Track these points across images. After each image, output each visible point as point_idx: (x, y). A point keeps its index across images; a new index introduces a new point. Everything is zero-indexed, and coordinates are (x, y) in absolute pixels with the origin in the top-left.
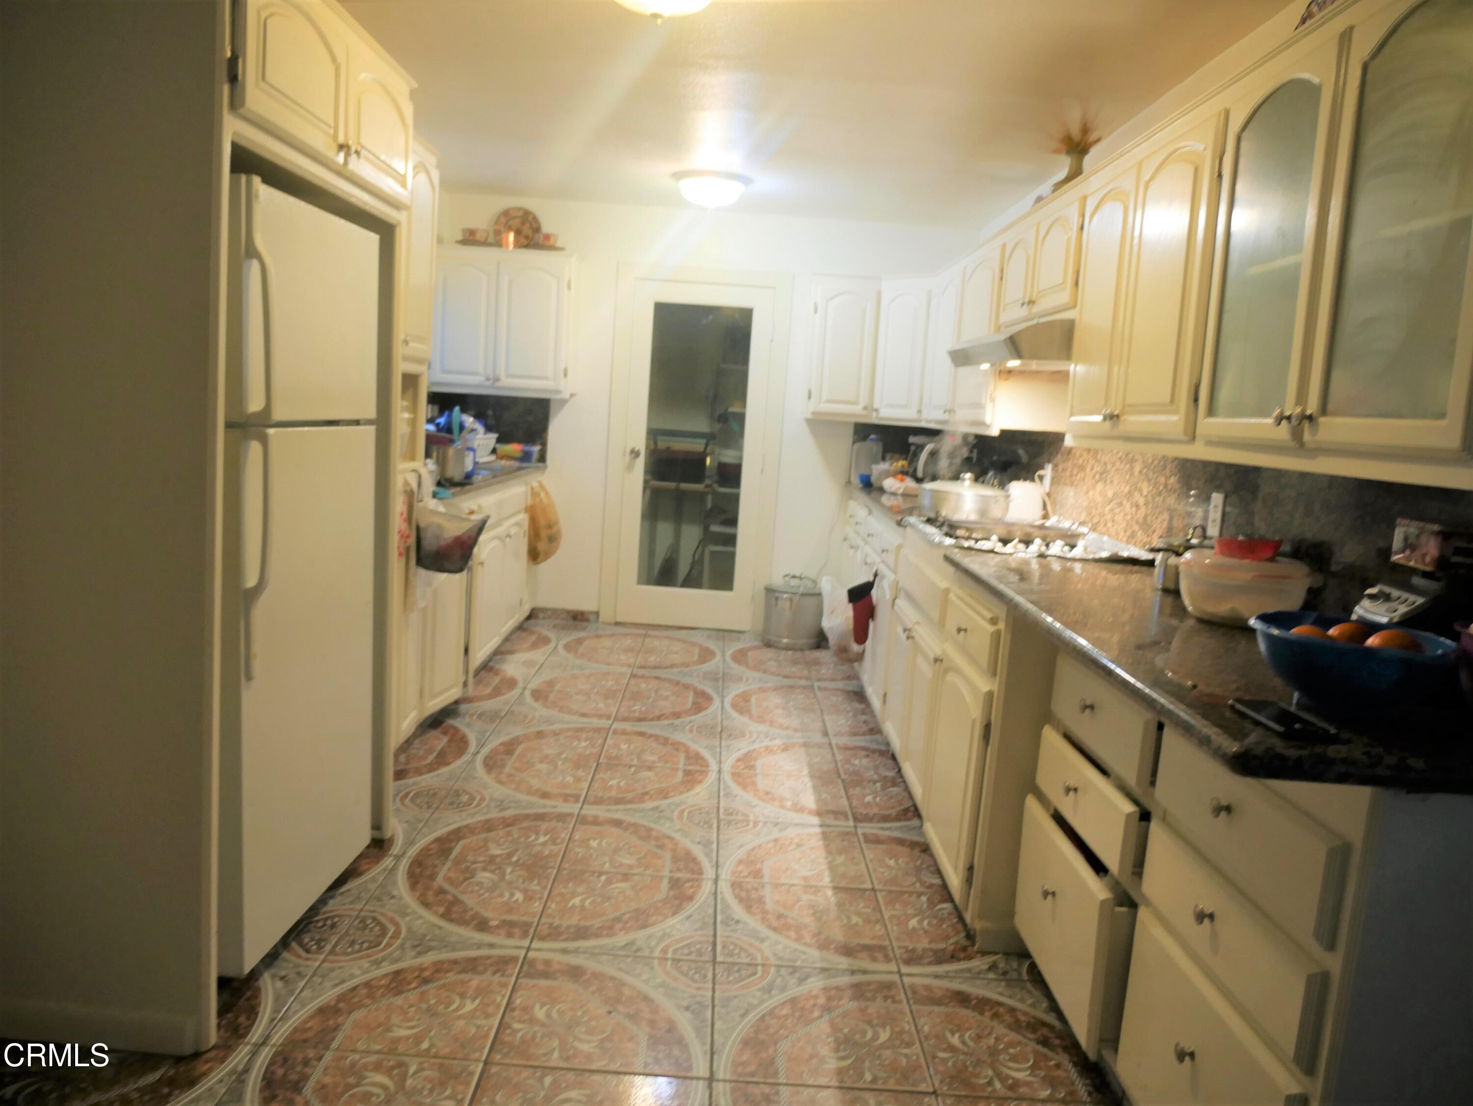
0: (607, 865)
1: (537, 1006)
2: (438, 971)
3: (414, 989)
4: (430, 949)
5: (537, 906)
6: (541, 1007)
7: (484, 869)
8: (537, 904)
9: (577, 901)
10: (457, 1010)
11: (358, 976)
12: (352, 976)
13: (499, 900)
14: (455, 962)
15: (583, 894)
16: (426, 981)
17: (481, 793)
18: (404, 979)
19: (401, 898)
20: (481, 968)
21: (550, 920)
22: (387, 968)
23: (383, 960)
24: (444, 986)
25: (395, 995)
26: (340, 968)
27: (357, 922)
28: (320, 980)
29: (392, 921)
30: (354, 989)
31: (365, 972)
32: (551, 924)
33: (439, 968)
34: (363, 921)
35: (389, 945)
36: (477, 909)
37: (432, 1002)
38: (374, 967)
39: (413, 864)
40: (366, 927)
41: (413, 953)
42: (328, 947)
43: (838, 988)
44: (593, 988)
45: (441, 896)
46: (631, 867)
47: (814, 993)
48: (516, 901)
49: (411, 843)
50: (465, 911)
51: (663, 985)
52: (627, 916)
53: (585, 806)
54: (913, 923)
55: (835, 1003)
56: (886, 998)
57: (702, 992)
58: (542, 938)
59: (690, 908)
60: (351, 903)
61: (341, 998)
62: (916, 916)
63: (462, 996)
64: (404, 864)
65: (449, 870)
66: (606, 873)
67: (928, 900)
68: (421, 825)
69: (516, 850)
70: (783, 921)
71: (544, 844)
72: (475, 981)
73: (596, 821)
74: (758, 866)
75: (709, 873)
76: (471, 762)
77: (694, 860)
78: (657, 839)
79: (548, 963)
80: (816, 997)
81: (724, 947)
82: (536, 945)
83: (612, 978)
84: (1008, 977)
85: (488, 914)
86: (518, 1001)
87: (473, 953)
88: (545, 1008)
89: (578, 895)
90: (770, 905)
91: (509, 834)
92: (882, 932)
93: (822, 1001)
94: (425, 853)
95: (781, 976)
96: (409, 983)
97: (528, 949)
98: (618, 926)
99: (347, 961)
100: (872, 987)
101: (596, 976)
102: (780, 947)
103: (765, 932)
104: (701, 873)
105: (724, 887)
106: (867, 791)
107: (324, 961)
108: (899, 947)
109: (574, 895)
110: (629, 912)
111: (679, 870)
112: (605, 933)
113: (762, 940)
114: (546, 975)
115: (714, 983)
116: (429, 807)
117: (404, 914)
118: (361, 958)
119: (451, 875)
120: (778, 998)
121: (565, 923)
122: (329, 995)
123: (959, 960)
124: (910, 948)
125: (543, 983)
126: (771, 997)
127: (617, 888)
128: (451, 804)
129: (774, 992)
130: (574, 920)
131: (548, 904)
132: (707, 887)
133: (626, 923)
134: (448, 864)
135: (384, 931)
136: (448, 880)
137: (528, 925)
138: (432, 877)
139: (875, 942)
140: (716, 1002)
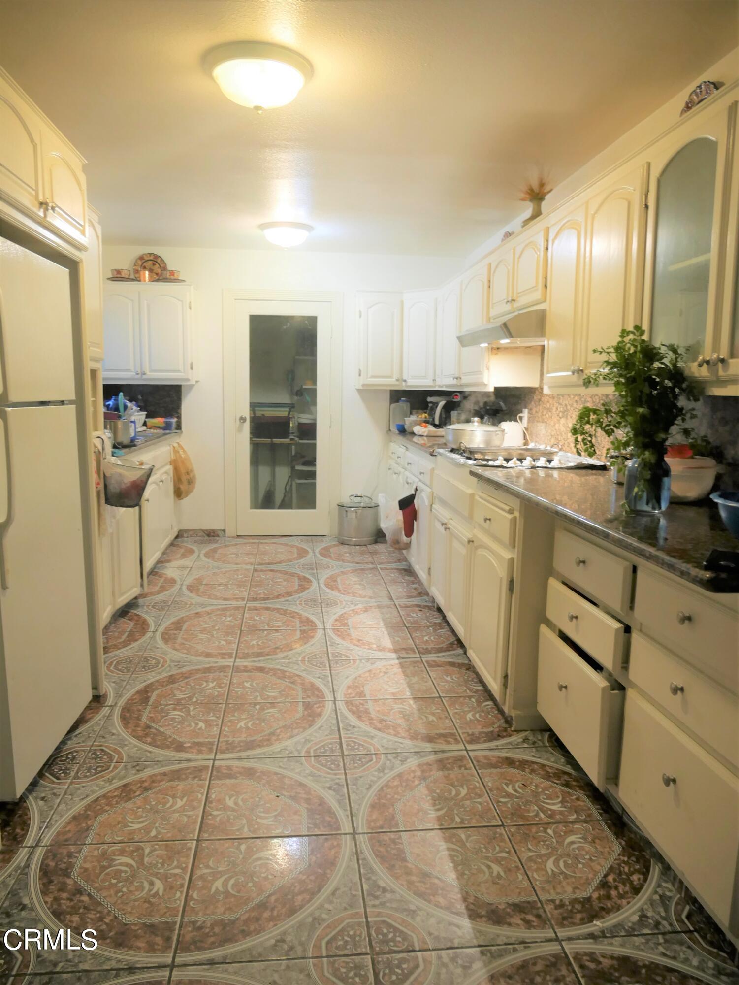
0: (259, 698)
1: (227, 798)
2: (153, 782)
3: (139, 795)
4: (146, 767)
5: (215, 730)
6: (230, 798)
7: (175, 709)
8: (215, 729)
9: (242, 724)
10: (171, 806)
11: (97, 791)
12: (93, 792)
13: (188, 729)
14: (165, 774)
15: (246, 719)
16: (146, 789)
17: (163, 658)
18: (131, 790)
19: (119, 735)
20: (184, 776)
21: (226, 739)
22: (118, 783)
23: (113, 778)
24: (159, 791)
25: (126, 801)
26: (83, 787)
27: (90, 754)
28: (70, 797)
29: (115, 750)
30: (96, 800)
31: (101, 788)
32: (227, 742)
33: (153, 779)
34: (95, 753)
35: (115, 768)
36: (173, 736)
37: (153, 803)
38: (107, 784)
39: (123, 711)
40: (97, 757)
41: (134, 772)
42: (73, 774)
43: (428, 764)
44: (264, 781)
45: (147, 731)
46: (275, 698)
47: (413, 769)
48: (199, 729)
49: (119, 696)
50: (166, 739)
51: (311, 775)
52: (278, 731)
53: (237, 660)
54: (469, 716)
55: (427, 774)
56: (460, 767)
57: (338, 776)
58: (223, 752)
59: (320, 722)
60: (83, 742)
61: (88, 807)
62: (469, 712)
63: (174, 797)
64: (117, 711)
65: (150, 712)
66: (259, 704)
67: (476, 700)
68: (125, 683)
69: (194, 694)
70: (384, 723)
71: (214, 688)
72: (181, 786)
73: (246, 670)
74: (361, 689)
75: (329, 696)
76: (153, 638)
77: (318, 689)
78: (289, 677)
79: (229, 768)
80: (414, 771)
81: (347, 745)
82: (219, 756)
83: (276, 774)
84: (536, 745)
85: (182, 740)
86: (213, 796)
87: (177, 767)
88: (233, 798)
89: (243, 719)
90: (373, 714)
91: (187, 684)
92: (451, 724)
93: (419, 773)
94: (130, 702)
95: (389, 760)
96: (135, 792)
97: (214, 760)
98: (274, 738)
99: (88, 782)
100: (450, 761)
101: (263, 773)
102: (385, 741)
103: (374, 732)
104: (324, 698)
105: (341, 705)
106: (425, 634)
107: (71, 783)
108: (463, 733)
109: (240, 720)
110: (280, 728)
111: (308, 697)
112: (265, 744)
113: (372, 737)
114: (230, 776)
115: (345, 770)
116: (128, 671)
117: (123, 745)
118: (97, 778)
119: (152, 715)
120: (389, 775)
121: (236, 740)
122: (78, 807)
123: (503, 737)
124: (470, 733)
125: (228, 781)
126: (385, 774)
127: (268, 713)
128: (144, 667)
129: (386, 771)
130: (243, 737)
131: (223, 728)
132: (329, 706)
133: (278, 735)
134: (149, 708)
135: (111, 758)
136: (151, 719)
137: (211, 743)
138: (139, 718)
139: (447, 731)
140: (349, 782)
